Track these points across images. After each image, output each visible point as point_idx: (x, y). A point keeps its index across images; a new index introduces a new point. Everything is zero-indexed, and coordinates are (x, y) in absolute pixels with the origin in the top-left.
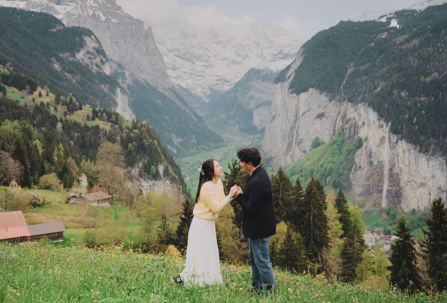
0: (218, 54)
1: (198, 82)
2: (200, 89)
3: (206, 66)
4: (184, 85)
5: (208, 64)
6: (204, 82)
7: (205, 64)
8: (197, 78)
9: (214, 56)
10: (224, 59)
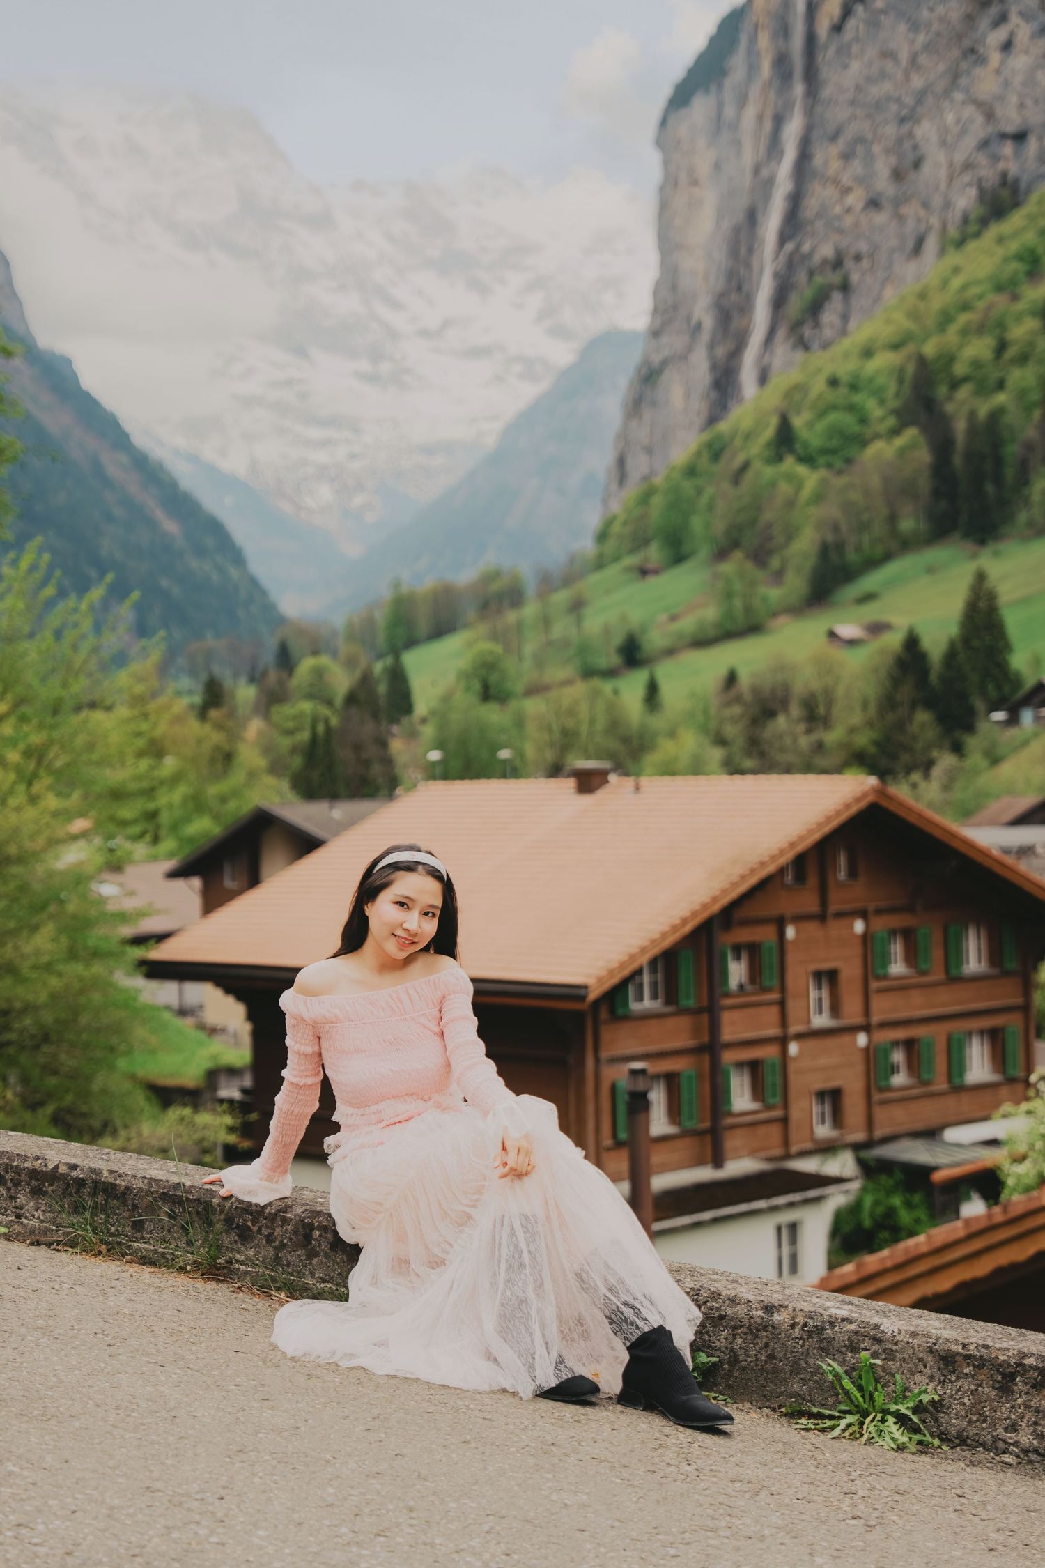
0: (447, 324)
1: (321, 457)
2: (325, 493)
3: (372, 378)
4: (235, 463)
5: (385, 367)
6: (353, 456)
7: (364, 366)
8: (315, 433)
9: (425, 333)
10: (477, 352)
